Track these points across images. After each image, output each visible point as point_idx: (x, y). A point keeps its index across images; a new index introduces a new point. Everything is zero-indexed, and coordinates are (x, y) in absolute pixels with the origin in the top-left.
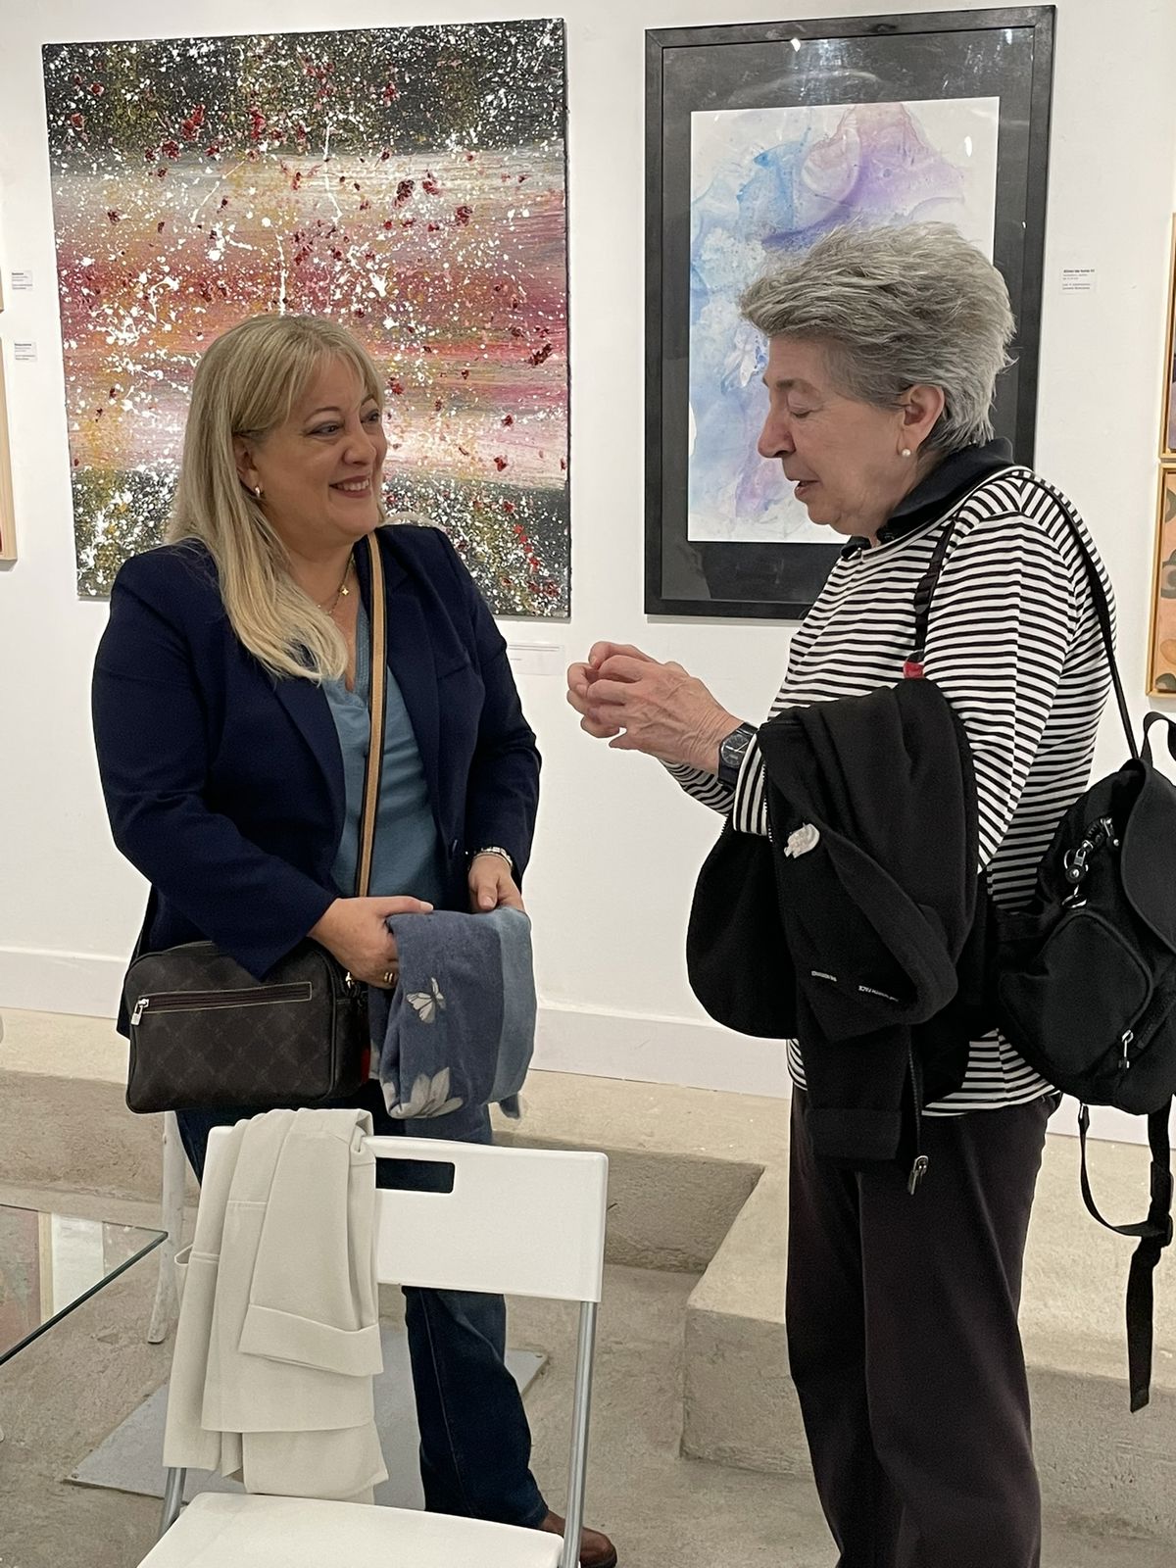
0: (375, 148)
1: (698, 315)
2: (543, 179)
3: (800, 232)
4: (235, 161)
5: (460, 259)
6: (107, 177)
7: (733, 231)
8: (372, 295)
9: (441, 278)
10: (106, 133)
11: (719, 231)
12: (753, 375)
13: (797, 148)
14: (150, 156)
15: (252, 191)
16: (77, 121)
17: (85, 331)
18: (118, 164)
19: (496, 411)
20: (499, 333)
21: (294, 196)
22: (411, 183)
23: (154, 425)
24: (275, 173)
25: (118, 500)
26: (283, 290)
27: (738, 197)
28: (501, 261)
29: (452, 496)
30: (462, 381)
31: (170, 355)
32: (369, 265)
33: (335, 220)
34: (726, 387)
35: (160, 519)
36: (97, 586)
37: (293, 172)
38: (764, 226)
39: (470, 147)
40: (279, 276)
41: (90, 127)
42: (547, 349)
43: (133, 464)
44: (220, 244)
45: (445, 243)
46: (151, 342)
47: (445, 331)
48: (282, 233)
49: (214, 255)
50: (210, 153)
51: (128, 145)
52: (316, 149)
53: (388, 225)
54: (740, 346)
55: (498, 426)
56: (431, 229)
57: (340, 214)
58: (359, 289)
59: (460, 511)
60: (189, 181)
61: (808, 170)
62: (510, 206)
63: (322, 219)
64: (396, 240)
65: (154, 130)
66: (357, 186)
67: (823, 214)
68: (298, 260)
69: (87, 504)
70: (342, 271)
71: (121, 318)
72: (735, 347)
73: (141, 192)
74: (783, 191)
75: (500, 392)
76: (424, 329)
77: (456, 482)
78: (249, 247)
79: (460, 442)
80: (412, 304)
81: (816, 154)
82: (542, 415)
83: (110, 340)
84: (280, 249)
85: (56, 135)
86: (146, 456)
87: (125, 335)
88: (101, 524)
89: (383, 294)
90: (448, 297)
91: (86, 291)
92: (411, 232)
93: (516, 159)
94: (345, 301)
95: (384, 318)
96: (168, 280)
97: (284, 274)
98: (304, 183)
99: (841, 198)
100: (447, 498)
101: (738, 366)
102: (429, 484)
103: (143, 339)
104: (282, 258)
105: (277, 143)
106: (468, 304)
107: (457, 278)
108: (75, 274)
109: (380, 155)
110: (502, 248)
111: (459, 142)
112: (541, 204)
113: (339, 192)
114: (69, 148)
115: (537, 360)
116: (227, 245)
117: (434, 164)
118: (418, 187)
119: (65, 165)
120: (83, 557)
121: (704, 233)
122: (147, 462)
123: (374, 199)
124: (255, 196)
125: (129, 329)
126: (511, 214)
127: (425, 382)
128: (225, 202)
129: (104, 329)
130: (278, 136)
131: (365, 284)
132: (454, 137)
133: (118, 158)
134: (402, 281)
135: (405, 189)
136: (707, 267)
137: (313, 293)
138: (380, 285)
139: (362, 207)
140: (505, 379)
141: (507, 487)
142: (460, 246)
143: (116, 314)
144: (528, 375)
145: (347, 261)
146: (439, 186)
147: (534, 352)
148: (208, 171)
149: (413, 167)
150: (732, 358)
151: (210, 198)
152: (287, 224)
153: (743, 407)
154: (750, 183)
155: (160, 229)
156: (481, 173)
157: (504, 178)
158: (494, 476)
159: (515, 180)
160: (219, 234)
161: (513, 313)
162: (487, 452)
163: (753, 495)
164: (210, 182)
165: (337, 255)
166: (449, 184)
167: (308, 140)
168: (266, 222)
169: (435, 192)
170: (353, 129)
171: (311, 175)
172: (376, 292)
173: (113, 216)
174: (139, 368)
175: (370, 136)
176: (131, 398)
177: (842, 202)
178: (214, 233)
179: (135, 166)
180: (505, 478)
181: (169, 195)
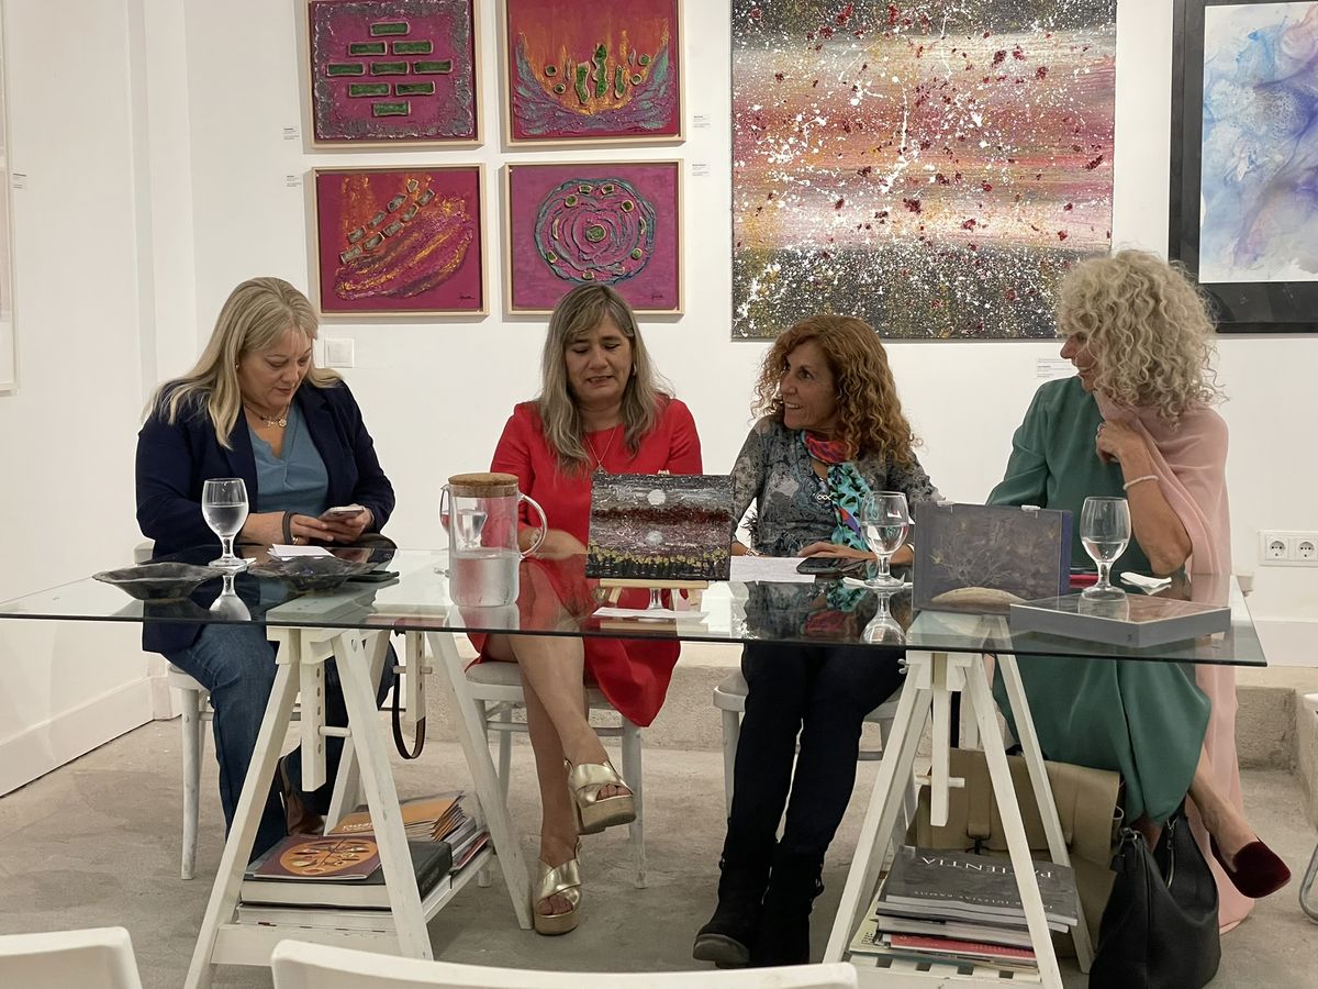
0: (980, 30)
1: (1209, 133)
2: (1099, 48)
3: (1278, 82)
4: (874, 39)
5: (1038, 101)
6: (776, 51)
7: (1233, 82)
8: (972, 126)
9: (1024, 113)
10: (777, 23)
11: (1223, 81)
12: (1246, 173)
13: (1278, 29)
14: (810, 36)
15: (886, 59)
16: (756, 14)
17: (752, 154)
18: (786, 42)
19: (1060, 201)
20: (1065, 150)
21: (917, 62)
22: (1004, 52)
23: (801, 217)
24: (905, 47)
25: (769, 269)
26: (905, 124)
27: (1237, 60)
28: (1067, 102)
29: (1025, 259)
30: (1036, 181)
31: (816, 169)
32: (970, 107)
33: (947, 77)
34: (1227, 181)
35: (802, 281)
36: (749, 331)
37: (917, 46)
38: (1255, 77)
39: (1048, 29)
40: (902, 116)
41: (766, 18)
42: (1100, 159)
43: (783, 244)
44: (859, 94)
45: (1028, 91)
46: (802, 161)
47: (1024, 148)
48: (906, 85)
49: (855, 102)
50: (857, 34)
51: (796, 29)
52: (936, 31)
53: (986, 80)
54: (1238, 154)
55: (1062, 210)
56: (1018, 82)
57: (950, 73)
58: (962, 122)
59: (1030, 269)
60: (839, 53)
61: (1286, 43)
62: (1077, 66)
63: (937, 77)
64: (991, 90)
65: (815, 19)
66: (965, 55)
67: (1295, 71)
68: (918, 104)
69: (745, 273)
70: (950, 111)
71: (780, 145)
72: (1234, 155)
73: (801, 61)
74: (1268, 56)
75: (1065, 188)
76: (1009, 148)
77: (1029, 250)
78: (881, 96)
79: (1032, 222)
80: (1001, 131)
81: (1291, 33)
82: (1094, 202)
83: (771, 160)
84: (905, 97)
85: (737, 23)
86: (793, 239)
87: (783, 156)
88: (755, 286)
89: (979, 125)
90: (1028, 127)
91: (754, 127)
92: (1002, 84)
93: (1080, 37)
94: (952, 130)
95: (980, 141)
96: (818, 119)
97: (906, 113)
98: (925, 54)
99: (1307, 60)
100: (1021, 260)
101: (1236, 167)
102: (1008, 251)
103: (797, 159)
104: (906, 103)
105: (907, 27)
106: (1042, 131)
107: (1035, 114)
108: (747, 116)
109: (983, 35)
110: (1071, 92)
111: (1041, 26)
112: (1098, 64)
113: (951, 59)
114: (748, 31)
115: (1093, 165)
116: (865, 94)
117: (1023, 40)
118: (1010, 55)
119: (744, 43)
120: (739, 310)
121: (1213, 82)
122: (794, 242)
123: (976, 63)
124: (887, 63)
125: (786, 152)
126: (1076, 72)
127: (1008, 182)
128: (865, 67)
129: (766, 153)
130: (908, 22)
131: (966, 119)
132: (1037, 22)
133: (786, 38)
134: (995, 117)
135: (1000, 56)
136: (1215, 104)
137: (928, 125)
138: (978, 119)
139: (967, 69)
140: (1066, 179)
141: (1067, 251)
142: (1038, 93)
143: (777, 142)
144: (1084, 176)
145: (955, 104)
146: (1024, 54)
147: (1090, 161)
148: (854, 46)
149: (1007, 42)
150: (1232, 162)
151: (854, 64)
152: (912, 81)
153: (1239, 194)
154: (1245, 51)
155: (814, 86)
156: (1056, 45)
157: (1072, 48)
158: (1057, 244)
159: (1080, 50)
160: (859, 88)
161: (1075, 136)
162: (1052, 228)
163: (1246, 251)
164: (856, 53)
165: (948, 101)
166: (1032, 53)
167: (930, 25)
168: (895, 79)
169: (1021, 58)
170: (964, 17)
171: (930, 48)
172: (975, 124)
173: (780, 77)
174: (792, 179)
175: (976, 22)
176: (785, 199)
177: (1309, 63)
178: (855, 87)
179: (799, 44)
180: (1065, 245)
181: (823, 62)
